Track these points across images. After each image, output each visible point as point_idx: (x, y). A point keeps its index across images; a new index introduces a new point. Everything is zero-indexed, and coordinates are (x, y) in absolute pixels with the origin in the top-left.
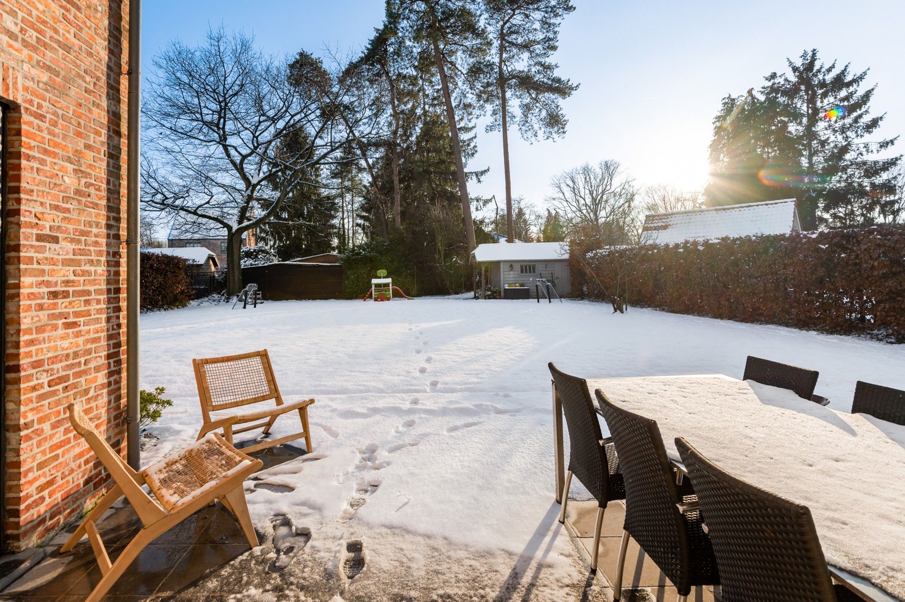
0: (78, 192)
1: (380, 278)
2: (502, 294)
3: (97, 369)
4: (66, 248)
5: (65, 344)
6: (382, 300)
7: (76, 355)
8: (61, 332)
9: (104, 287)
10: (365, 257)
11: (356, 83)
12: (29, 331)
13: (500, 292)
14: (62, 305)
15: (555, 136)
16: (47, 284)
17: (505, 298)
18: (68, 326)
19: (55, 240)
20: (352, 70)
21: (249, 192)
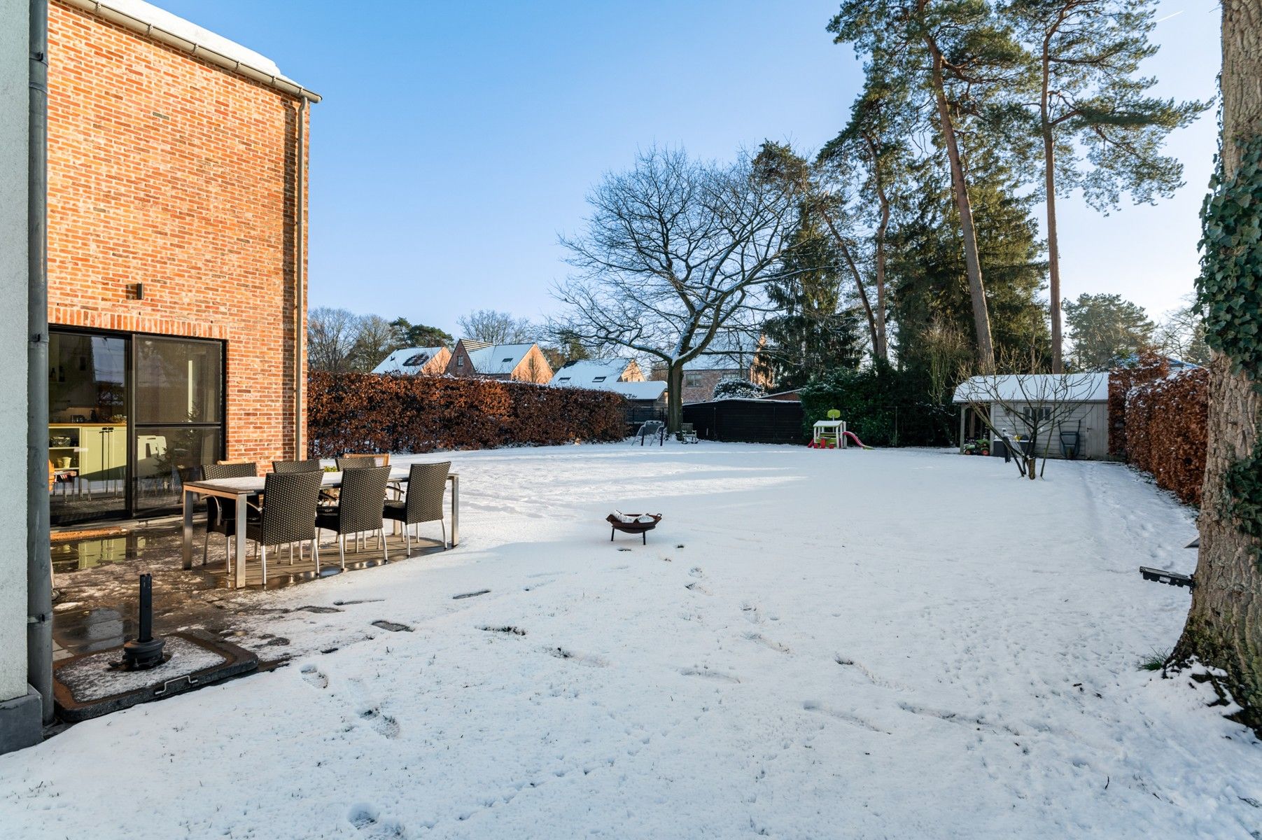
0: (262, 370)
1: (831, 419)
2: (992, 449)
3: (276, 449)
4: (253, 395)
5: (255, 435)
6: (823, 447)
7: (261, 441)
8: (252, 430)
9: (281, 412)
10: (829, 393)
11: (839, 165)
12: (234, 428)
13: (988, 446)
14: (252, 419)
15: (1155, 195)
16: (244, 410)
17: (994, 455)
18: (255, 428)
19: (249, 392)
20: (830, 152)
21: (692, 320)
